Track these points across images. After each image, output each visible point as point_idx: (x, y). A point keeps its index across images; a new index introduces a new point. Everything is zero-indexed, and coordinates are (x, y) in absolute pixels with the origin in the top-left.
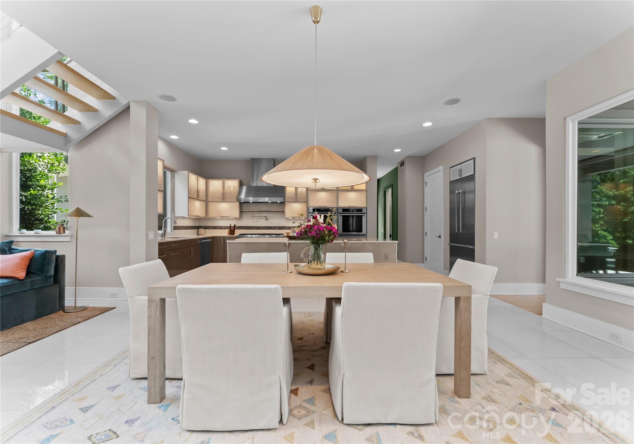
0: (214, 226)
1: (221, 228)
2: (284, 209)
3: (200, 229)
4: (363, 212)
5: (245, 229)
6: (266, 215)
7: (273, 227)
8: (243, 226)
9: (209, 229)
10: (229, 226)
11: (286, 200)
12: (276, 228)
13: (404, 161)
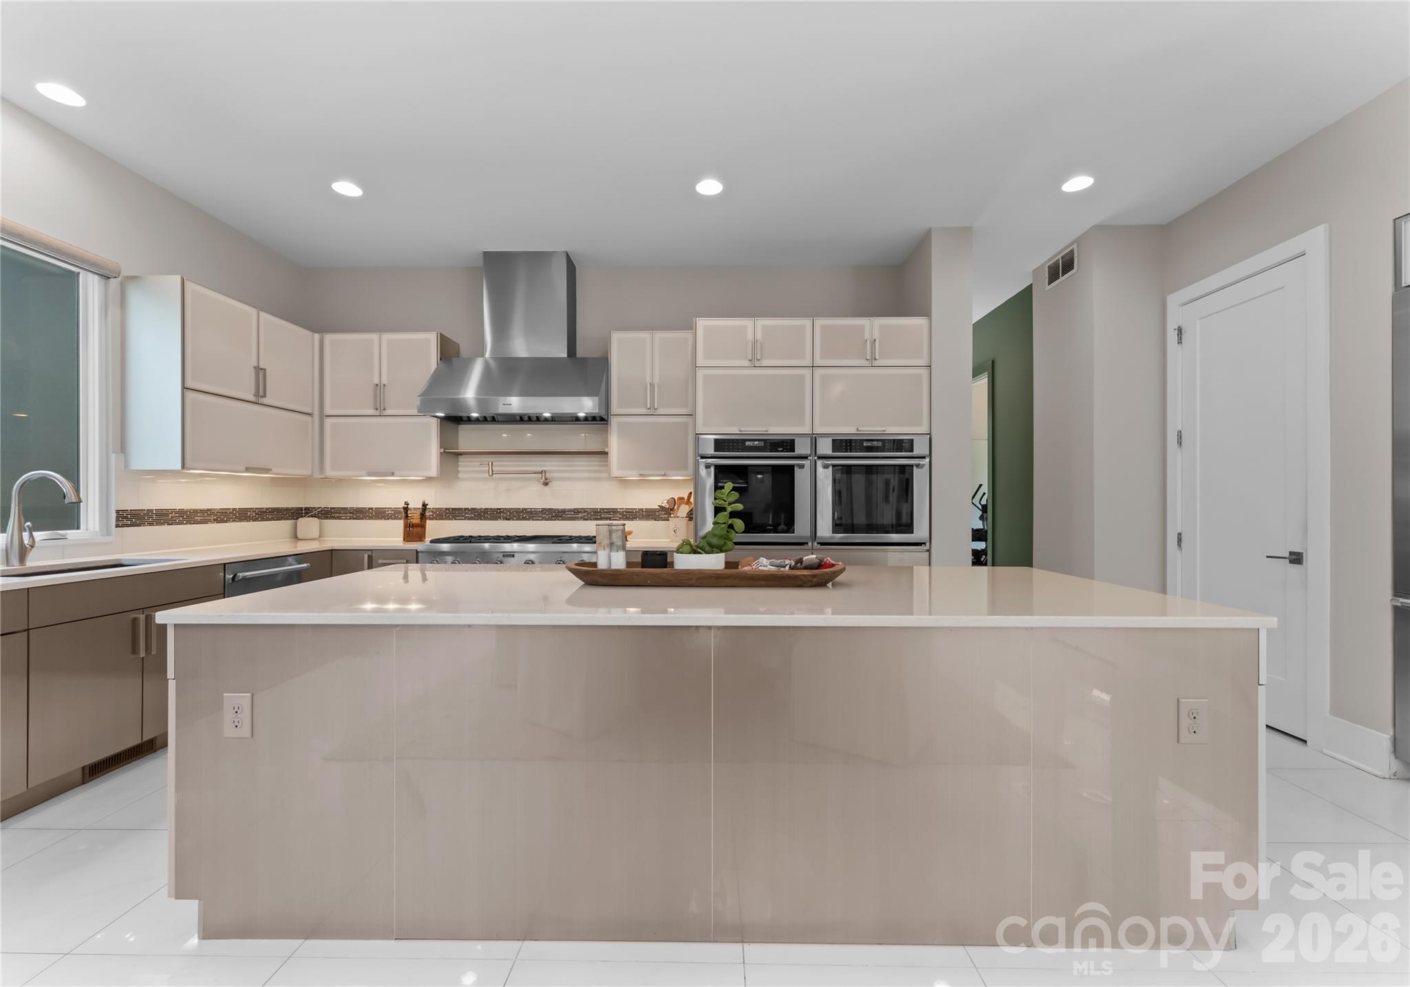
0: (355, 506)
1: (380, 514)
2: (606, 443)
3: (300, 519)
4: (916, 452)
5: (466, 518)
6: (543, 469)
7: (570, 510)
8: (460, 509)
9: (339, 518)
10: (402, 505)
11: (615, 409)
12: (580, 515)
13: (1072, 251)
